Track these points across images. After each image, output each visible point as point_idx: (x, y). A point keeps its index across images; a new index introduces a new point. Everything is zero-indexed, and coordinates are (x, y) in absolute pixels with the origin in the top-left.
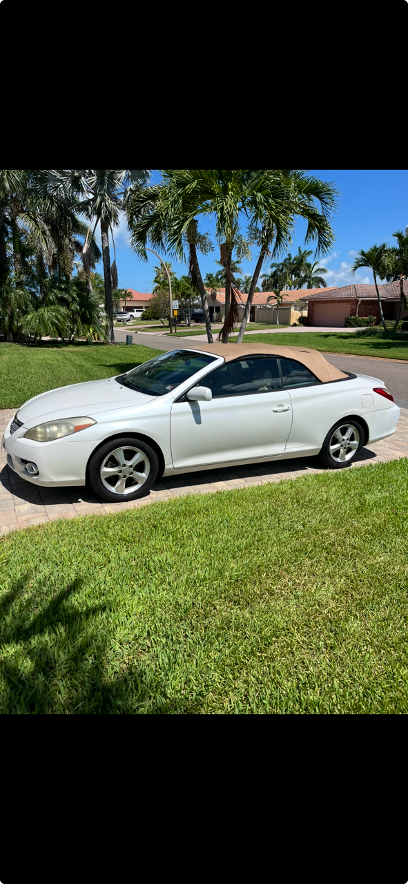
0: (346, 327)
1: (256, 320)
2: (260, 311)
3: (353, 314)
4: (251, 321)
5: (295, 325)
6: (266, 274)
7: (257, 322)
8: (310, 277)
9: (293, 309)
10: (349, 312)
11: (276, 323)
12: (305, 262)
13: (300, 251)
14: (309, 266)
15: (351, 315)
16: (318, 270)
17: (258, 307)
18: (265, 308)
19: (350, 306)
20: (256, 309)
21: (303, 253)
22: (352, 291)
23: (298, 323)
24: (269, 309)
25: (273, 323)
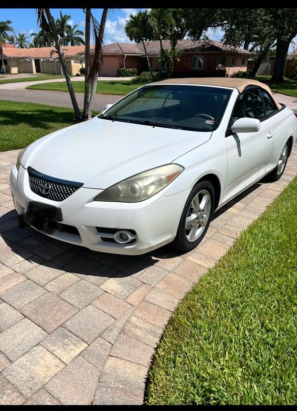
0: (118, 76)
1: (41, 71)
2: (45, 64)
3: (121, 66)
4: (37, 72)
5: (78, 75)
6: (34, 33)
7: (43, 73)
8: (72, 37)
9: (72, 62)
10: (118, 65)
11: (61, 74)
12: (65, 25)
13: (61, 14)
14: (69, 27)
15: (120, 67)
16: (77, 31)
17: (42, 60)
18: (48, 61)
19: (118, 60)
20: (41, 62)
21: (63, 17)
22: (117, 49)
23: (80, 73)
24: (51, 61)
25: (58, 74)
